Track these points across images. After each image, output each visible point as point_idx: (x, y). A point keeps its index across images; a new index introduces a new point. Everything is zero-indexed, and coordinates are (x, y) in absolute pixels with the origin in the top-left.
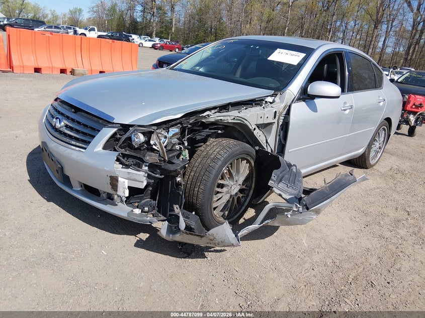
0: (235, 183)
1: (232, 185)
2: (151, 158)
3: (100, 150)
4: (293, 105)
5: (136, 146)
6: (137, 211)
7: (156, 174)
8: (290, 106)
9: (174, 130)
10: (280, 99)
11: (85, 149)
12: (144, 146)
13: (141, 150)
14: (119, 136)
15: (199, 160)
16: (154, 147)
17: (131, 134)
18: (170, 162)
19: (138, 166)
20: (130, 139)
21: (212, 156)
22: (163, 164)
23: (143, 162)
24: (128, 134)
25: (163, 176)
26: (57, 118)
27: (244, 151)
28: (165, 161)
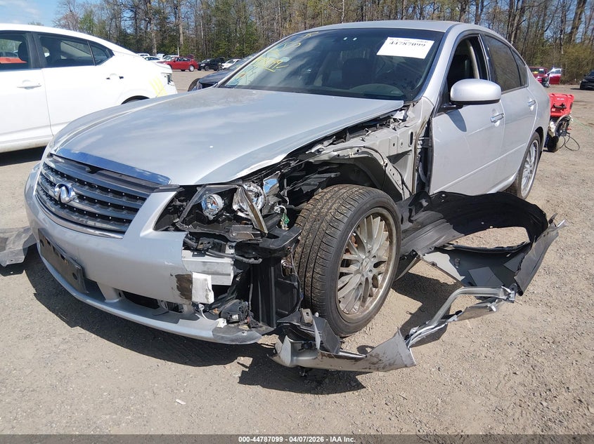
0: (367, 255)
1: (363, 260)
2: (239, 233)
3: (151, 233)
4: (434, 120)
5: (211, 217)
6: (222, 323)
7: (250, 258)
8: (429, 123)
9: (271, 183)
10: (413, 112)
11: (123, 233)
12: (223, 215)
13: (219, 222)
14: (178, 203)
15: (308, 226)
16: (240, 214)
17: (201, 197)
18: (271, 236)
19: (218, 249)
20: (198, 206)
21: (328, 218)
22: (260, 240)
23: (227, 240)
24: (195, 199)
25: (261, 260)
26: (60, 186)
27: (377, 202)
28: (262, 235)
